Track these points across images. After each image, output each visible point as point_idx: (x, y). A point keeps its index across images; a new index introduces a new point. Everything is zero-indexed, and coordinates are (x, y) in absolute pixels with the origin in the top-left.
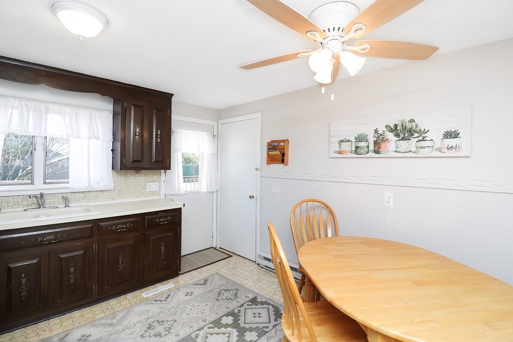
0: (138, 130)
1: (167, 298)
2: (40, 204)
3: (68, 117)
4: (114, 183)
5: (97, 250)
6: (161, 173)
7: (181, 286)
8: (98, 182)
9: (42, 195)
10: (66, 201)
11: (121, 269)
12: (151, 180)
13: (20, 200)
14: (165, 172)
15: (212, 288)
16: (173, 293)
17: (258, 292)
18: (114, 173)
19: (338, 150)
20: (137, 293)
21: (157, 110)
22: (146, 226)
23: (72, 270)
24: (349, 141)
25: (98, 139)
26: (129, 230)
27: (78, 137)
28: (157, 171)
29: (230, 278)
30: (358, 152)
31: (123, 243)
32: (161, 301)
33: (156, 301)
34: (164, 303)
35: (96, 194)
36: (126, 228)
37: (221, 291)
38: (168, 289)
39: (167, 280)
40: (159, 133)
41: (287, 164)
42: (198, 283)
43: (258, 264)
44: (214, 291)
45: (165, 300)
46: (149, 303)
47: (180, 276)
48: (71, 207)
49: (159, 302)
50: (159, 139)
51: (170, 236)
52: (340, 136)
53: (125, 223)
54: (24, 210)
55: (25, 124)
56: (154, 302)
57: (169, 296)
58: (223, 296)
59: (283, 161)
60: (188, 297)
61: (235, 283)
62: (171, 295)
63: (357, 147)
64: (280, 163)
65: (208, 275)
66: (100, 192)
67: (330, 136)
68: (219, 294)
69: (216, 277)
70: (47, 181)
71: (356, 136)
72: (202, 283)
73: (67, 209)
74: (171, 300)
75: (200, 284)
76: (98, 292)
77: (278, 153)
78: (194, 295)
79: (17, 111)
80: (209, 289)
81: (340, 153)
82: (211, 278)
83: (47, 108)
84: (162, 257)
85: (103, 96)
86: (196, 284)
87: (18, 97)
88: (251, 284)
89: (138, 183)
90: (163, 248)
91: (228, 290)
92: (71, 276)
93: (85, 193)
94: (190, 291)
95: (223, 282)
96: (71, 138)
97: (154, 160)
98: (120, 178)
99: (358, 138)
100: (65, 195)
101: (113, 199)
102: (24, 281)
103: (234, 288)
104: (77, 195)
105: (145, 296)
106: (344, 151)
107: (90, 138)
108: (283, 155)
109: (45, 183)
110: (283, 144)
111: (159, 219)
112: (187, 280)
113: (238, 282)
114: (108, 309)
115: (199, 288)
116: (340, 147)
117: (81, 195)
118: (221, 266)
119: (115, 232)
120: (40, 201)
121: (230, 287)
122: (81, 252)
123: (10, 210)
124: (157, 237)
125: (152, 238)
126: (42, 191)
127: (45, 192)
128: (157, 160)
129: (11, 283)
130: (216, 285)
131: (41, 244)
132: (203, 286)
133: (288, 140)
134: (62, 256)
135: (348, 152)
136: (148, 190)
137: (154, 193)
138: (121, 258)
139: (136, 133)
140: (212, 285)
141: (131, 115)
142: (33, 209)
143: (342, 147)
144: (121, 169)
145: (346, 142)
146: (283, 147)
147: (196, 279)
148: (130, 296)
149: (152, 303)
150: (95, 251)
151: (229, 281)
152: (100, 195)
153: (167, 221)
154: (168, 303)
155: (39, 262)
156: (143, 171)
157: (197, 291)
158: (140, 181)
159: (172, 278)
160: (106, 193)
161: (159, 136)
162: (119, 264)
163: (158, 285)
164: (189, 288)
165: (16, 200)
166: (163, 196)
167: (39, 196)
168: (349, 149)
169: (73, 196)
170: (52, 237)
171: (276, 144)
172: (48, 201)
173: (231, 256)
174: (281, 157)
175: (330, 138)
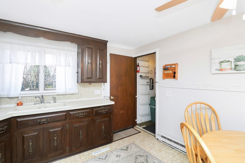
0: (90, 61)
1: (106, 157)
2: (42, 101)
3: (55, 55)
4: (78, 90)
5: (68, 127)
6: (102, 84)
7: (113, 150)
8: (70, 90)
9: (42, 96)
10: (55, 99)
11: (81, 138)
12: (97, 88)
13: (33, 99)
14: (104, 84)
15: (131, 153)
16: (109, 154)
17: (160, 159)
18: (78, 84)
19: (219, 68)
20: (89, 152)
21: (99, 50)
22: (94, 114)
23: (55, 138)
24: (229, 61)
25: (70, 66)
26: (85, 117)
27: (60, 66)
28: (100, 84)
29: (141, 147)
30: (237, 69)
31: (82, 124)
32: (103, 159)
33: (100, 159)
34: (104, 161)
35: (69, 95)
36: (83, 115)
37: (137, 156)
38: (106, 151)
39: (106, 145)
40: (101, 63)
41: (177, 79)
42: (123, 149)
43: (157, 139)
44: (133, 155)
45: (105, 159)
46: (96, 160)
47: (113, 143)
48: (57, 102)
49: (101, 160)
50: (101, 66)
51: (107, 120)
52: (220, 58)
53: (83, 113)
54: (34, 104)
55: (34, 59)
56: (98, 159)
57: (107, 156)
58: (139, 160)
59: (174, 77)
60: (118, 158)
61: (145, 152)
62: (108, 155)
63: (236, 66)
64: (172, 78)
65: (128, 144)
66: (71, 95)
67: (211, 59)
68: (136, 158)
69: (133, 146)
70: (46, 89)
71: (235, 57)
72: (125, 149)
73: (55, 104)
74: (108, 160)
75: (124, 150)
76: (69, 151)
77: (170, 72)
78: (121, 157)
79: (30, 53)
80: (130, 153)
81: (221, 70)
82: (130, 146)
83: (44, 51)
84: (103, 132)
85: (72, 43)
86: (122, 150)
87: (31, 45)
88: (155, 153)
89: (90, 90)
90: (103, 127)
91: (141, 156)
92: (55, 141)
93: (64, 95)
94: (119, 154)
95: (137, 150)
96: (56, 66)
97: (98, 77)
98: (81, 87)
99: (237, 59)
100: (54, 96)
101: (78, 98)
102: (31, 144)
103: (145, 155)
104: (60, 96)
105: (94, 155)
106: (225, 69)
107: (66, 66)
108: (175, 73)
109: (45, 90)
110: (174, 66)
111: (101, 111)
112: (117, 146)
113: (147, 151)
114: (74, 161)
115: (124, 152)
116: (220, 66)
117: (62, 96)
118: (135, 138)
119: (78, 117)
120: (42, 99)
121: (142, 154)
122: (60, 129)
123: (28, 104)
124: (101, 120)
125: (98, 121)
126: (42, 94)
127: (44, 95)
128: (100, 77)
129: (24, 145)
130: (133, 151)
131: (39, 124)
132: (126, 151)
133: (177, 64)
134: (50, 131)
135: (228, 69)
136: (95, 94)
137: (98, 95)
138: (81, 132)
139: (89, 63)
140: (131, 151)
141: (86, 53)
142: (39, 103)
143: (222, 66)
144: (81, 82)
145: (226, 62)
146: (174, 68)
147: (122, 146)
148: (86, 153)
149: (98, 160)
150: (68, 128)
151: (141, 149)
152: (71, 96)
153: (105, 112)
154: (106, 161)
155: (39, 133)
156: (93, 84)
157: (123, 154)
158: (91, 89)
159: (108, 144)
160: (74, 95)
161: (101, 64)
162: (80, 135)
163: (101, 148)
164: (118, 152)
165: (31, 99)
166: (103, 97)
167: (41, 97)
168: (229, 67)
169: (58, 97)
170: (45, 120)
171: (169, 67)
172: (46, 99)
173: (140, 132)
174: (173, 75)
175: (212, 60)
